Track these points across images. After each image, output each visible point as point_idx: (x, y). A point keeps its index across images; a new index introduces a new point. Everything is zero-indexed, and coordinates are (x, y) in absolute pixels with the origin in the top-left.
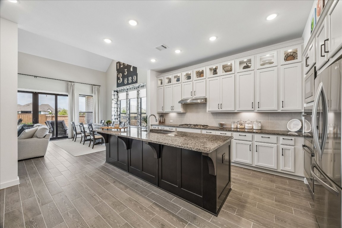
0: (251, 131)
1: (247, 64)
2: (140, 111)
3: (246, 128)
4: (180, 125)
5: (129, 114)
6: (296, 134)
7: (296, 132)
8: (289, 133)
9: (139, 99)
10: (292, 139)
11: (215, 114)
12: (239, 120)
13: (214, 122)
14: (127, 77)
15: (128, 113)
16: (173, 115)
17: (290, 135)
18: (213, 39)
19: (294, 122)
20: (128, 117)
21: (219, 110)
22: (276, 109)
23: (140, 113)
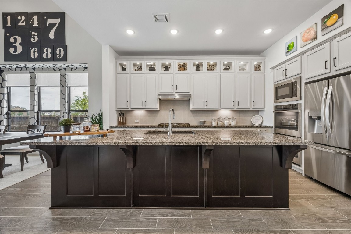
0: (229, 126)
1: (226, 66)
2: (67, 107)
3: (225, 124)
4: (159, 125)
5: (38, 113)
6: (259, 126)
7: (259, 125)
8: (254, 126)
9: (66, 88)
10: (265, 130)
11: (195, 112)
12: (219, 117)
13: (194, 120)
14: (40, 46)
15: (36, 110)
16: (139, 113)
17: (255, 127)
18: (219, 32)
19: (256, 118)
20: (34, 118)
21: (204, 107)
22: (250, 107)
23: (67, 111)
